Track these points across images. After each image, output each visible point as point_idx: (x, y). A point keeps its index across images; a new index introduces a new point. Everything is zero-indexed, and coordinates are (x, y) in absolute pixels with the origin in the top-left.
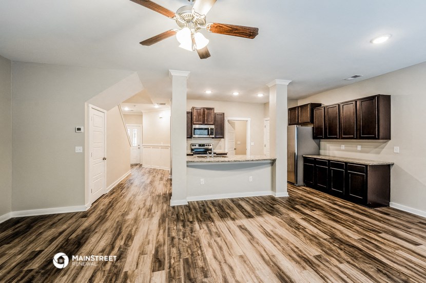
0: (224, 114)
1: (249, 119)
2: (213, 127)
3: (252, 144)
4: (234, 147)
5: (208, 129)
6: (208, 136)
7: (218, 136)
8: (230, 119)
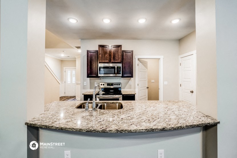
0: (132, 51)
1: (162, 57)
2: (120, 65)
3: (166, 83)
4: (147, 86)
5: (114, 68)
6: (114, 75)
7: (125, 75)
8: (140, 57)
